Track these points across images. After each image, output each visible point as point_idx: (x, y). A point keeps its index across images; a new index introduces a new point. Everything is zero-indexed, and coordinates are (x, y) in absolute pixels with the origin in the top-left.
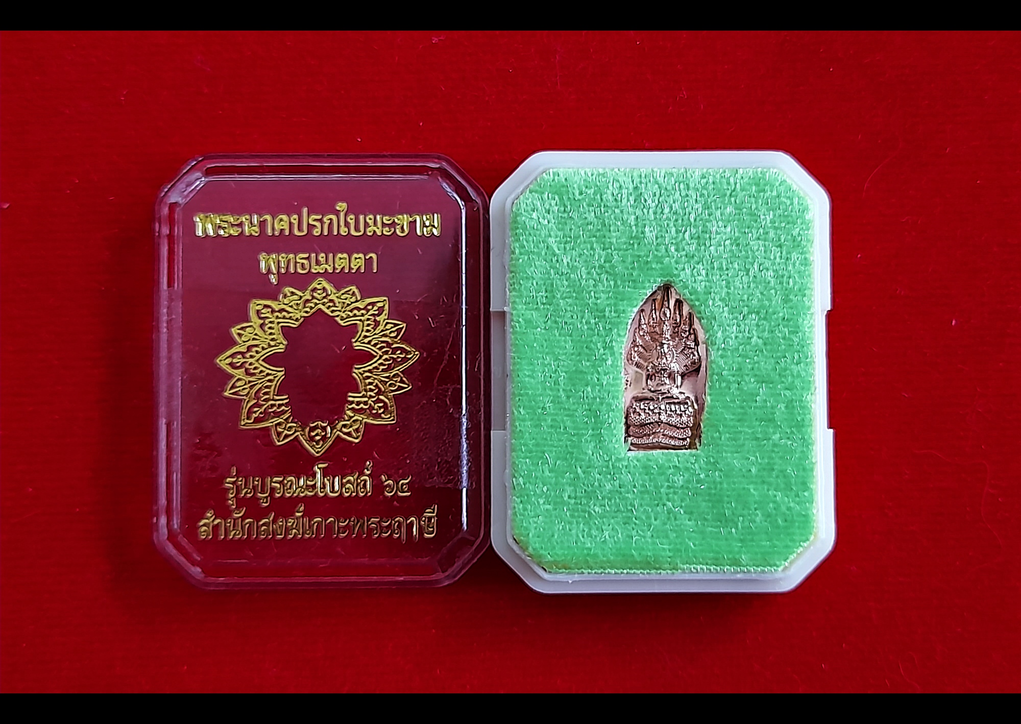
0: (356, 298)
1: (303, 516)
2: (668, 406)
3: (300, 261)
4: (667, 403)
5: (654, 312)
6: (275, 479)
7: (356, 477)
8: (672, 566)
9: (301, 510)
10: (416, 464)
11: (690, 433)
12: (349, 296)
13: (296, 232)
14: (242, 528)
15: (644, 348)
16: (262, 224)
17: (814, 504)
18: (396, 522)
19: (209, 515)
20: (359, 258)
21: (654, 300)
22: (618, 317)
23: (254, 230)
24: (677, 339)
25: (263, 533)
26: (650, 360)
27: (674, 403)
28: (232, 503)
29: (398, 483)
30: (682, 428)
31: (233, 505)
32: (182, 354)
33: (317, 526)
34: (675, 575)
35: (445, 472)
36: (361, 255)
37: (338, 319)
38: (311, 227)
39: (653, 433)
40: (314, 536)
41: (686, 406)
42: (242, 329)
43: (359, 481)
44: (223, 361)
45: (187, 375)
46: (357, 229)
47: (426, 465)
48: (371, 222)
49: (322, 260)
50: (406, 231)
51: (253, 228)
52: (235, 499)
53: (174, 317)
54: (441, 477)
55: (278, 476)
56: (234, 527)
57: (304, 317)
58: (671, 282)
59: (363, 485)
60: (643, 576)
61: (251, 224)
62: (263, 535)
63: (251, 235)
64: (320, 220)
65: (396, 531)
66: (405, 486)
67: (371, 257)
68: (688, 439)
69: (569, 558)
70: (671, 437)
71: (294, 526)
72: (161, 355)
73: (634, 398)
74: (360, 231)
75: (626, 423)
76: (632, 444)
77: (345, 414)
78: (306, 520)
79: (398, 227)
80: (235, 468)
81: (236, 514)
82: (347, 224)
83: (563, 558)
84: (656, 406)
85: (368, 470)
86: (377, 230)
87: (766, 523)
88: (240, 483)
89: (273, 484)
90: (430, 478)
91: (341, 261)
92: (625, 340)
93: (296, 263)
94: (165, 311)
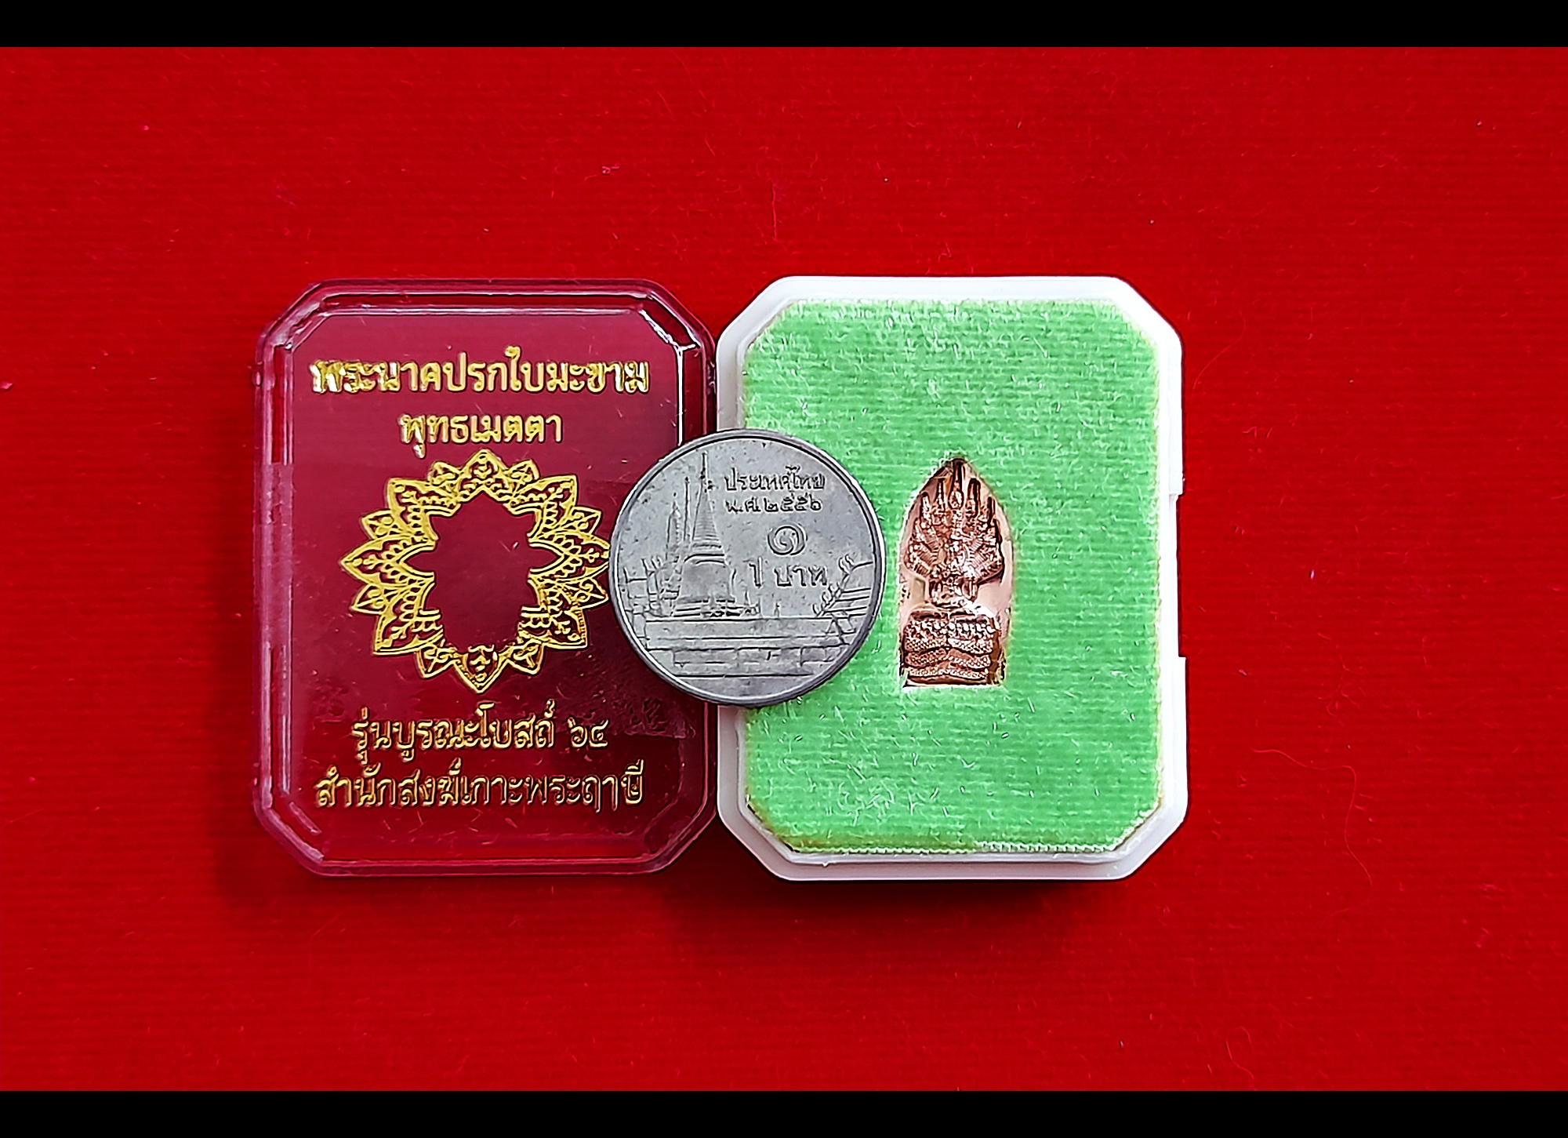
0: (533, 477)
1: (459, 776)
2: (959, 625)
3: (455, 427)
4: (958, 622)
5: (940, 496)
6: (421, 725)
7: (532, 721)
8: (964, 844)
9: (456, 767)
10: (615, 704)
11: (989, 662)
12: (524, 474)
13: (451, 387)
14: (376, 792)
15: (926, 545)
16: (404, 376)
17: (1158, 760)
18: (587, 783)
19: (330, 774)
20: (537, 422)
21: (941, 481)
22: (891, 502)
23: (391, 384)
24: (972, 533)
25: (405, 798)
26: (935, 563)
27: (968, 622)
28: (362, 757)
29: (589, 731)
30: (979, 655)
31: (364, 759)
32: (294, 553)
33: (479, 789)
34: (968, 855)
35: (655, 714)
36: (540, 418)
37: (507, 505)
38: (470, 380)
39: (939, 662)
40: (474, 802)
41: (983, 625)
42: (377, 518)
43: (537, 727)
44: (350, 563)
45: (300, 582)
46: (534, 383)
47: (628, 706)
48: (553, 374)
49: (487, 426)
50: (602, 386)
51: (391, 381)
52: (366, 752)
53: (281, 502)
54: (650, 722)
55: (425, 719)
56: (365, 789)
57: (461, 502)
58: (964, 456)
59: (543, 732)
60: (925, 856)
61: (389, 374)
62: (406, 801)
63: (388, 391)
64: (484, 371)
65: (588, 796)
66: (599, 735)
67: (553, 421)
68: (986, 670)
69: (822, 832)
70: (963, 668)
71: (447, 789)
72: (264, 555)
73: (912, 614)
74: (538, 386)
75: (902, 648)
76: (910, 677)
77: (518, 635)
78: (464, 780)
79: (589, 380)
80: (366, 709)
81: (368, 772)
82: (520, 376)
83: (815, 832)
84: (942, 625)
85: (549, 712)
86: (561, 384)
87: (1092, 785)
88: (373, 730)
89: (418, 732)
90: (633, 724)
91: (513, 427)
92: (901, 534)
93: (450, 428)
94: (269, 494)
